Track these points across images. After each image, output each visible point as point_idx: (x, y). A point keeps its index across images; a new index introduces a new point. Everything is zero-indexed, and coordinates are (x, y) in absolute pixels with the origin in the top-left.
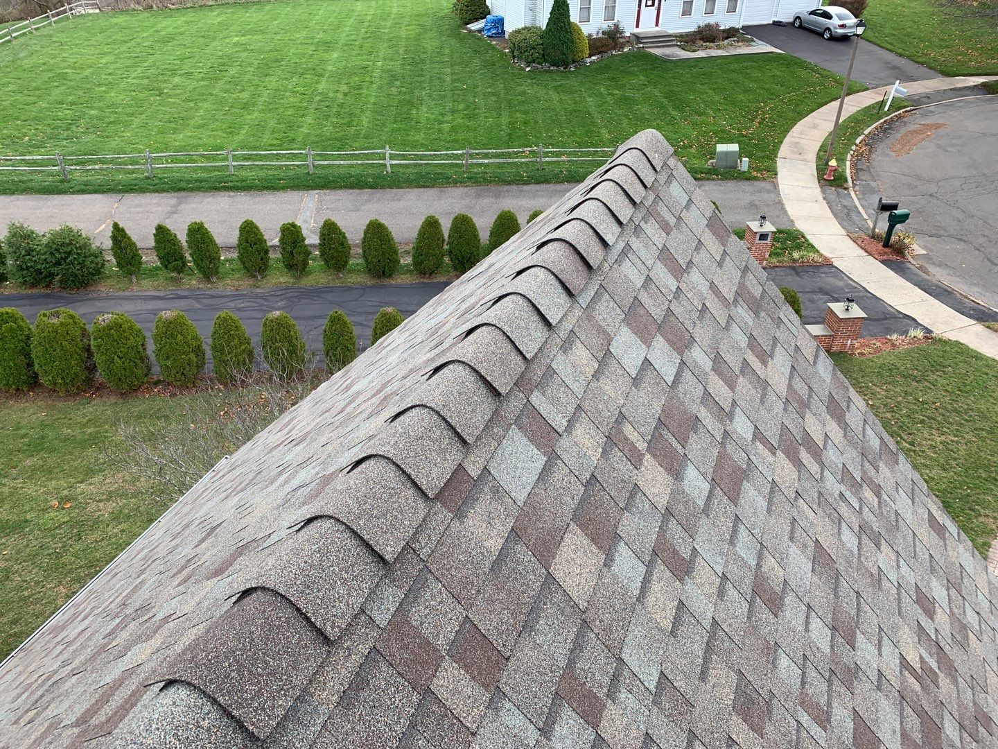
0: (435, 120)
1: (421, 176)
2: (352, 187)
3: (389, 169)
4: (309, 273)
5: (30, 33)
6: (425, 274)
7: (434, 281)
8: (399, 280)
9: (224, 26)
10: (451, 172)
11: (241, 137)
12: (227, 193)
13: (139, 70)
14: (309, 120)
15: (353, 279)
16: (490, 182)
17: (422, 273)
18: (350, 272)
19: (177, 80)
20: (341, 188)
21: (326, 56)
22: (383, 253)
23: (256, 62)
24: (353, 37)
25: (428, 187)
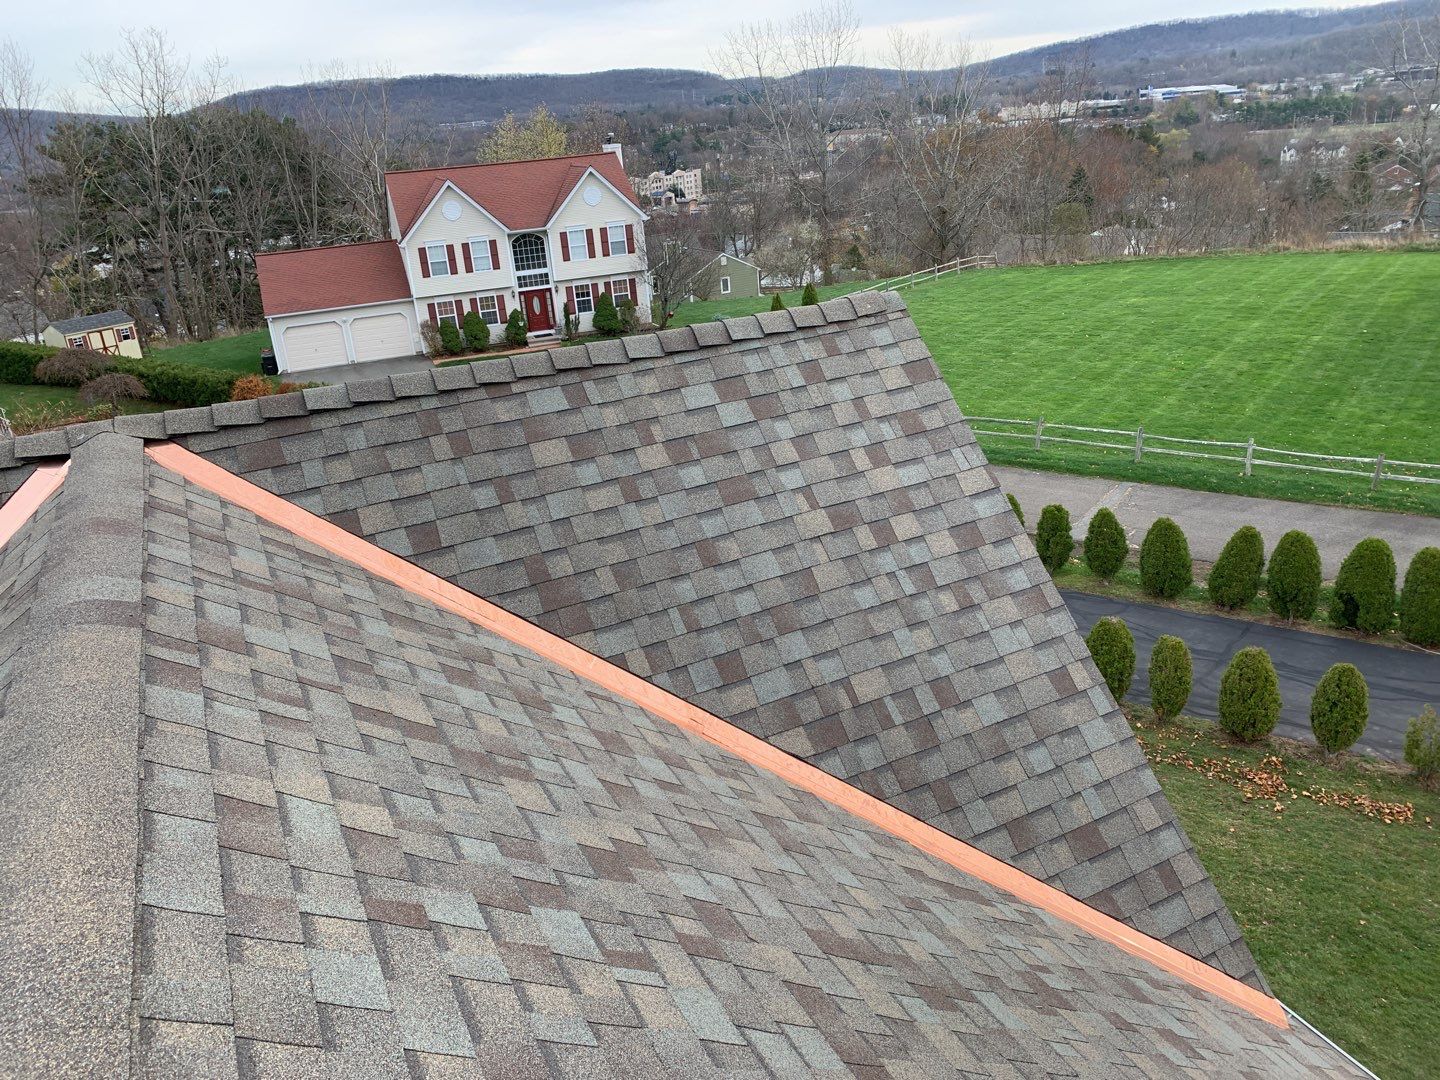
0: (1362, 418)
1: (1294, 485)
2: (1183, 485)
3: (1249, 471)
4: (1067, 573)
5: (909, 286)
6: (1223, 605)
7: (1235, 618)
8: (1183, 606)
9: (1128, 285)
10: (1343, 487)
11: (1074, 411)
12: (1020, 470)
13: (998, 330)
14: (1171, 400)
15: (1122, 591)
16: (1408, 509)
17: (1220, 604)
18: (1121, 582)
19: (1034, 342)
20: (1168, 484)
21: (1242, 324)
22: (1165, 564)
23: (1141, 328)
24: (1297, 303)
25: (1299, 501)
